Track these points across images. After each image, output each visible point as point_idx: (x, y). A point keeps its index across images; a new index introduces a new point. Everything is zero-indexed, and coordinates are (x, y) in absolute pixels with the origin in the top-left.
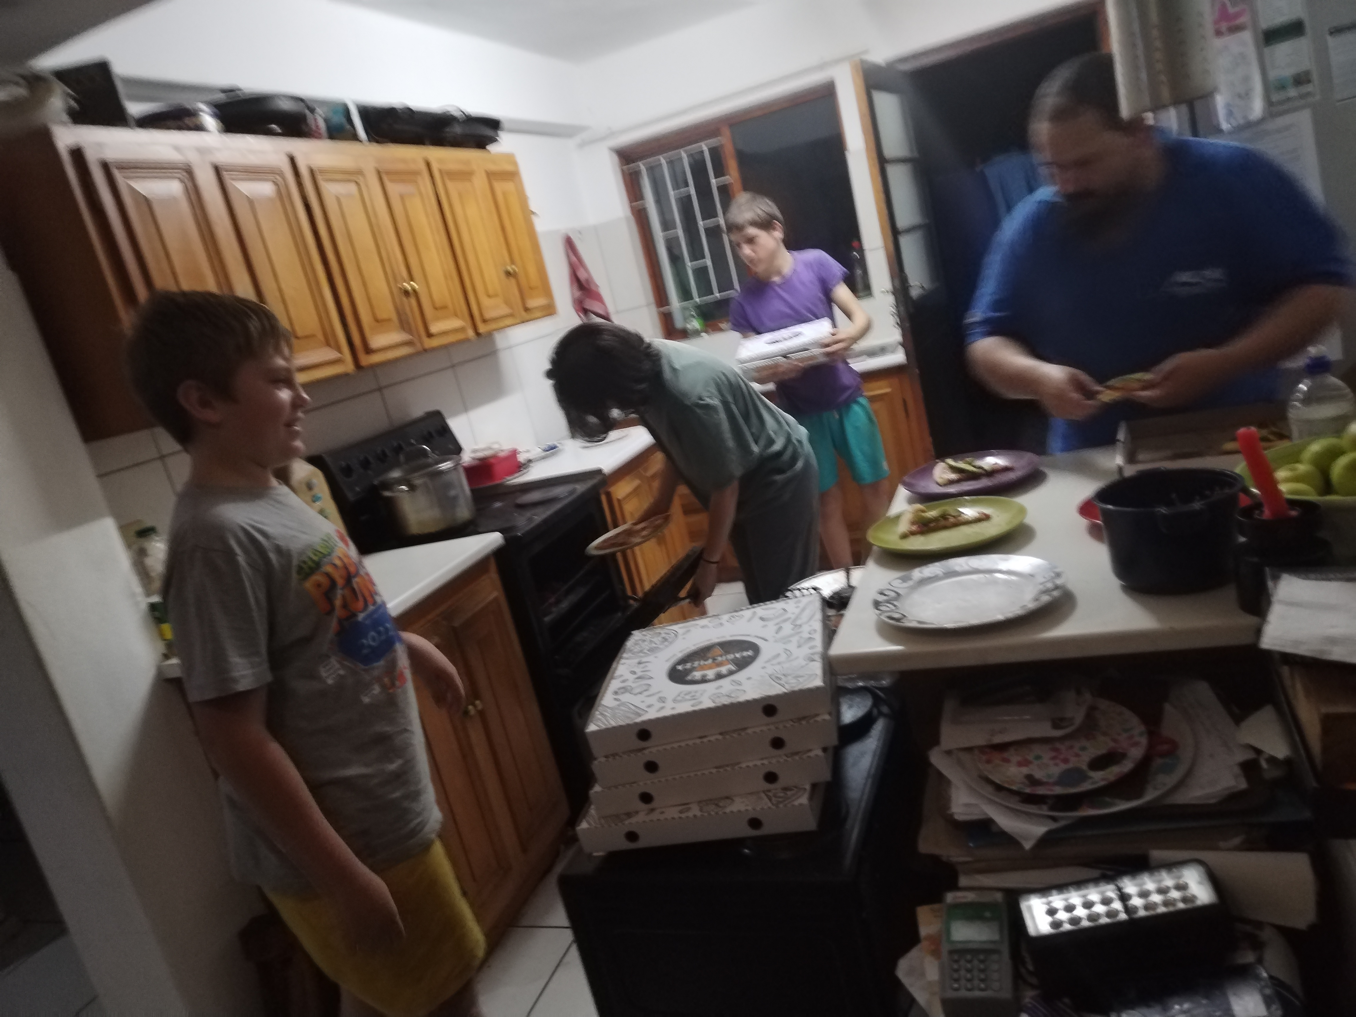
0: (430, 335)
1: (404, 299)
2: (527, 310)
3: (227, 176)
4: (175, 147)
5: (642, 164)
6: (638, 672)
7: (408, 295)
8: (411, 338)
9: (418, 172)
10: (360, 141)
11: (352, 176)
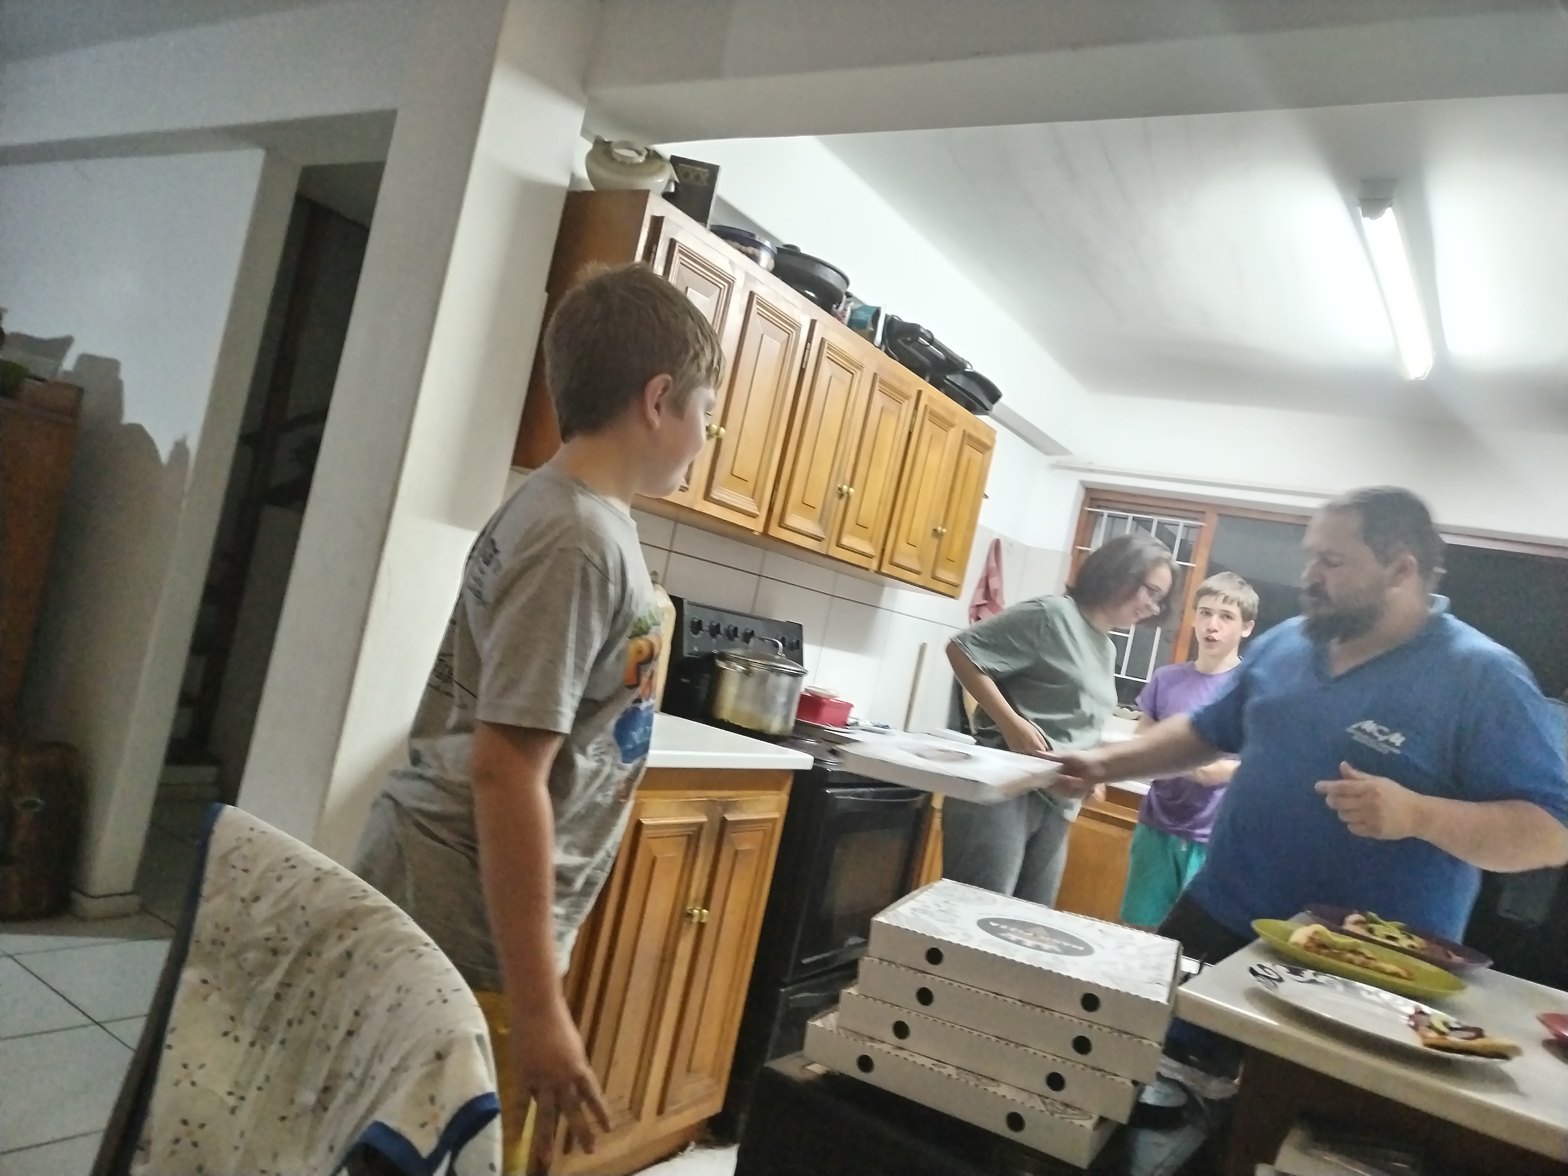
0: (839, 545)
1: (836, 499)
2: (934, 578)
3: (755, 307)
4: (731, 263)
5: (1106, 512)
6: (944, 907)
7: (841, 496)
8: (823, 536)
9: (907, 397)
10: (873, 343)
11: (851, 367)
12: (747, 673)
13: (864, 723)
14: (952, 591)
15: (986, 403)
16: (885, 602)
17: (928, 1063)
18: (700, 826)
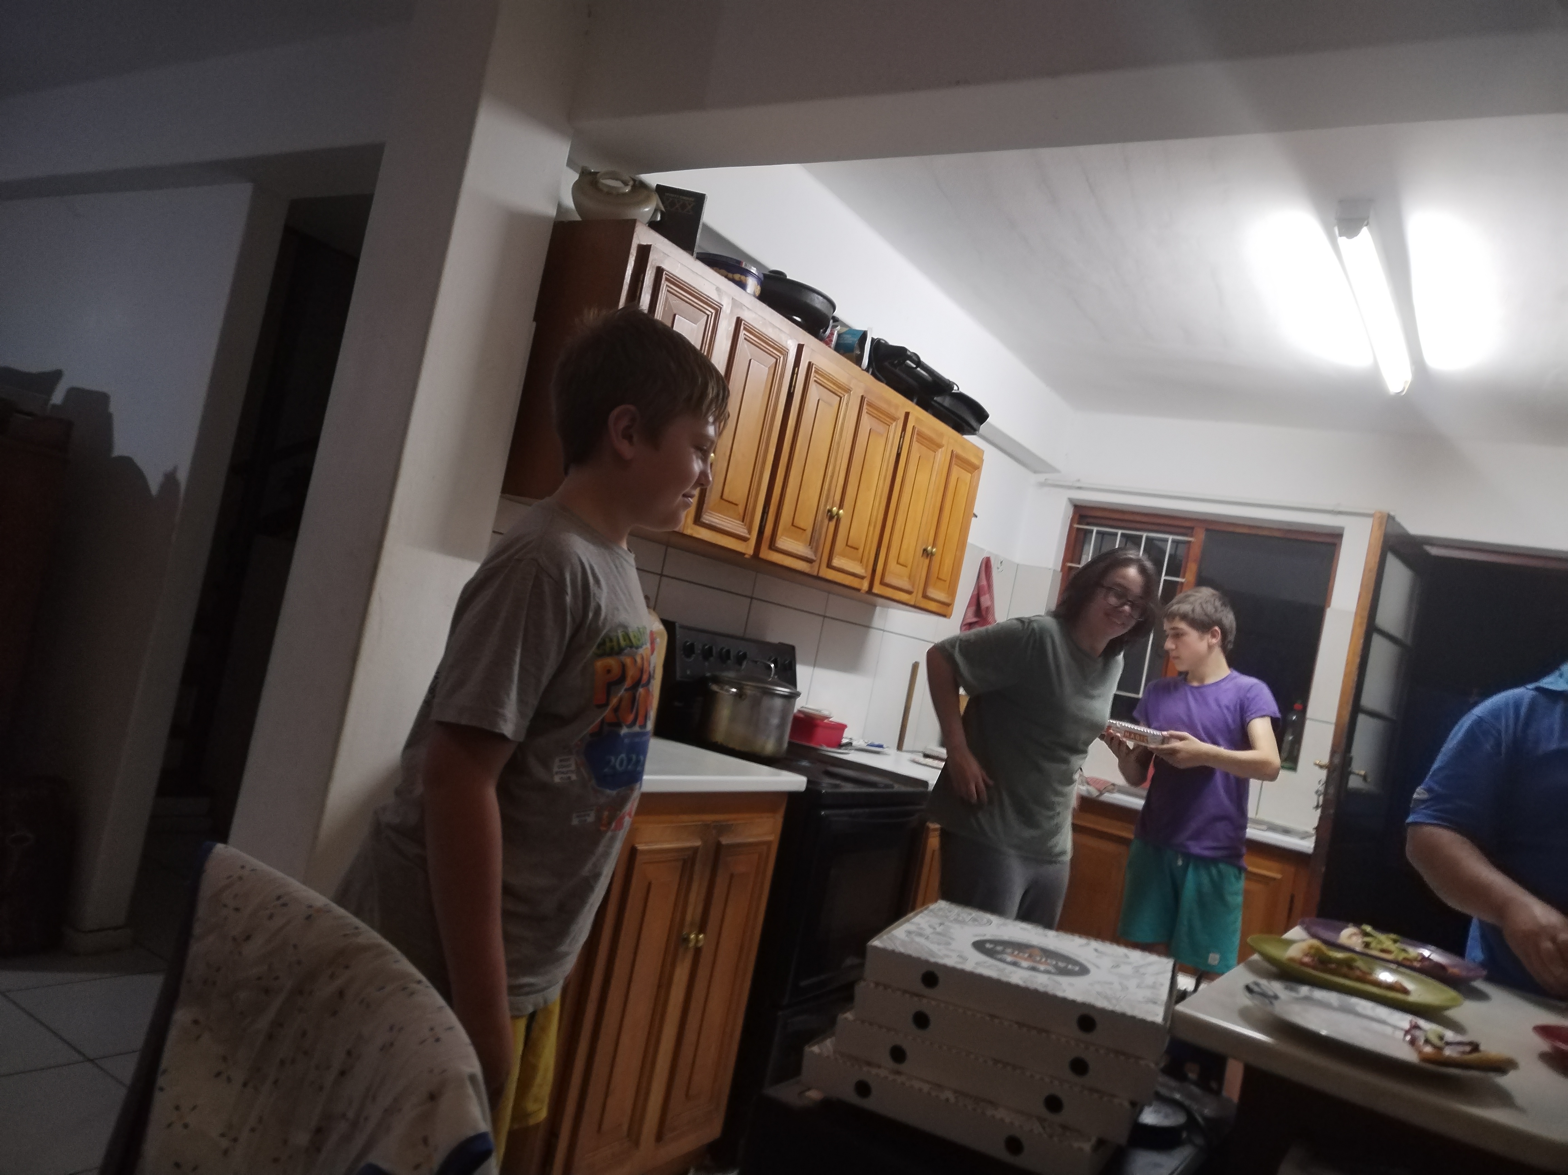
0: (829, 566)
1: (826, 521)
2: (925, 596)
3: (742, 333)
4: (718, 289)
5: (1095, 529)
6: (939, 929)
7: (831, 518)
8: (813, 557)
9: (894, 419)
10: (860, 366)
11: (839, 390)
12: (740, 695)
13: (858, 743)
14: (943, 610)
15: (974, 423)
16: (877, 621)
17: (926, 1088)
18: (695, 850)
